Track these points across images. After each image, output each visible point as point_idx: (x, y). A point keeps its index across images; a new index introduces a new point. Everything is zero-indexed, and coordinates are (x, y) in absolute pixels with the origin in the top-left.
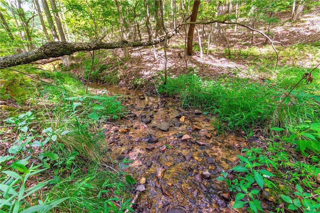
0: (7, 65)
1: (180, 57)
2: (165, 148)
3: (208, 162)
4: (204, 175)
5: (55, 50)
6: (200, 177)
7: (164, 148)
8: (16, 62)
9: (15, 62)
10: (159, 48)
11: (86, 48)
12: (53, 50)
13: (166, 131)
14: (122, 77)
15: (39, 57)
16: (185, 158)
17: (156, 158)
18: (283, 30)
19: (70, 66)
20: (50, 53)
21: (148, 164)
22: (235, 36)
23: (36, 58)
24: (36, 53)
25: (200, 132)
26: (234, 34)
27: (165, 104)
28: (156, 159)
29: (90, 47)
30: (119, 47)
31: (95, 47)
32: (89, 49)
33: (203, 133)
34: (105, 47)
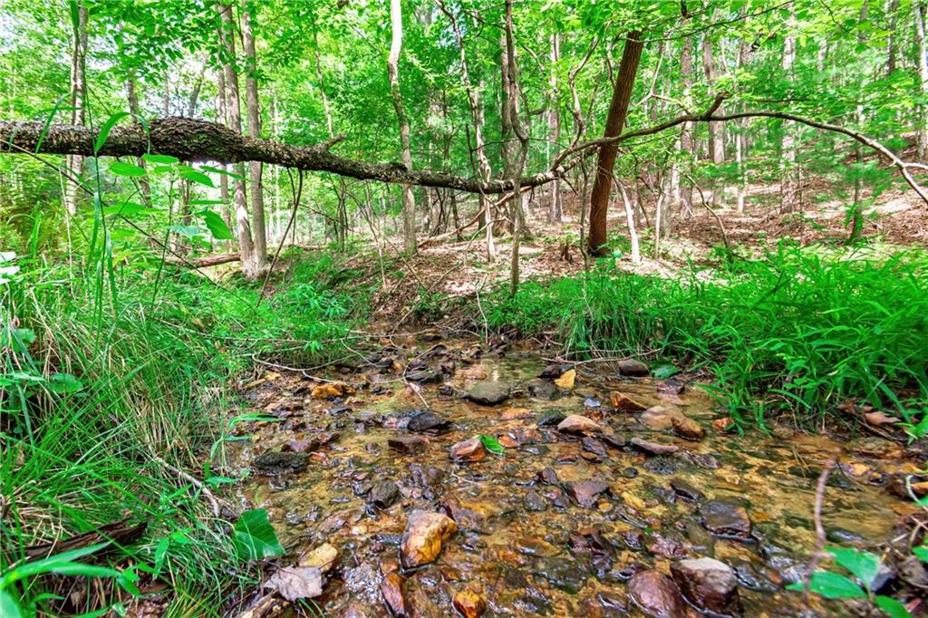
0: (27, 142)
1: (566, 258)
2: (473, 448)
3: (703, 525)
4: (692, 576)
5: (182, 134)
6: (662, 586)
7: (470, 445)
8: (57, 139)
9: (55, 142)
10: (504, 238)
11: (277, 154)
12: (177, 133)
13: (491, 404)
14: (386, 297)
15: (129, 145)
16: (572, 493)
17: (423, 476)
18: (909, 207)
19: (258, 278)
20: (166, 141)
21: (378, 494)
22: (739, 225)
23: (120, 146)
24: (125, 132)
25: (645, 415)
26: (737, 220)
27: (505, 349)
28: (424, 482)
29: (290, 154)
30: (377, 175)
31: (306, 158)
32: (288, 160)
33: (656, 418)
34: (337, 166)
